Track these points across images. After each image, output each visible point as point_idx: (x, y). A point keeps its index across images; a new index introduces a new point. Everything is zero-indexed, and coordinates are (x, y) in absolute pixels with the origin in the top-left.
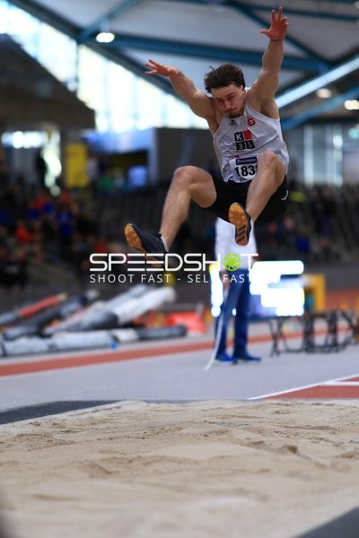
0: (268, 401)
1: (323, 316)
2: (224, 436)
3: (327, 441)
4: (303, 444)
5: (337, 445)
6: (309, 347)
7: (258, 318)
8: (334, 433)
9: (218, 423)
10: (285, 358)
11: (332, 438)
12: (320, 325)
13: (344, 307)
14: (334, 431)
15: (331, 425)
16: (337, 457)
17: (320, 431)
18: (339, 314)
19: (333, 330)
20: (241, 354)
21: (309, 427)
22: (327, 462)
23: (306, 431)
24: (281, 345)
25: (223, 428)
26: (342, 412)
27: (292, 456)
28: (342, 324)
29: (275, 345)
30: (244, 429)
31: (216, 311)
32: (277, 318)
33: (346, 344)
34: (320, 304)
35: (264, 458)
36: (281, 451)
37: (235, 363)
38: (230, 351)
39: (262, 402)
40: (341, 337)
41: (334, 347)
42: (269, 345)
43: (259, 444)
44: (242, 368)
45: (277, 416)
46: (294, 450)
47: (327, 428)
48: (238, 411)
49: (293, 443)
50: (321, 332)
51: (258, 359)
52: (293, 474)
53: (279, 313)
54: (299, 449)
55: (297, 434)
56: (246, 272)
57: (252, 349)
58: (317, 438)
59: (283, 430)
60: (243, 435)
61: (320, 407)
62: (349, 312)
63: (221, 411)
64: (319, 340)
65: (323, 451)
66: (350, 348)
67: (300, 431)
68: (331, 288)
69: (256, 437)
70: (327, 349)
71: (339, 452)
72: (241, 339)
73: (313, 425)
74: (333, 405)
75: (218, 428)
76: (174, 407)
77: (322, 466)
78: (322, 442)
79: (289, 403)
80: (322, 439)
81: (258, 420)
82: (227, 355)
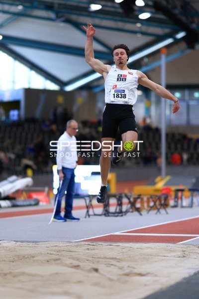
0: (83, 243)
1: (114, 196)
2: (58, 262)
3: (115, 266)
4: (101, 267)
5: (121, 268)
6: (107, 213)
7: (78, 196)
8: (118, 262)
9: (54, 254)
10: (93, 218)
11: (118, 264)
12: (113, 201)
13: (126, 191)
14: (119, 260)
15: (118, 257)
16: (120, 275)
17: (111, 260)
18: (123, 195)
19: (120, 204)
20: (68, 216)
21: (105, 258)
22: (115, 278)
23: (103, 260)
24: (91, 212)
25: (57, 257)
26: (124, 250)
27: (95, 274)
28: (125, 200)
29: (88, 212)
30: (69, 258)
31: (55, 192)
32: (89, 196)
33: (127, 212)
34: (113, 189)
35: (79, 274)
36: (89, 271)
37: (66, 221)
38: (62, 214)
39: (79, 243)
40: (124, 208)
41: (120, 213)
42: (85, 211)
43: (77, 267)
44: (69, 224)
45: (87, 251)
46: (96, 270)
47: (116, 259)
48: (66, 248)
49: (96, 266)
50: (113, 205)
51: (78, 219)
52: (96, 284)
53: (90, 193)
54: (100, 270)
55: (98, 262)
56: (72, 170)
57: (75, 213)
58: (109, 264)
59: (90, 259)
60: (69, 261)
61: (111, 247)
62: (129, 194)
63: (57, 248)
64: (112, 209)
65: (113, 272)
66: (129, 214)
67: (99, 259)
68: (119, 181)
69: (76, 263)
70: (116, 215)
71: (122, 272)
72: (69, 207)
73: (108, 257)
74: (118, 246)
75: (55, 257)
76: (31, 244)
77: (111, 280)
78: (112, 266)
79: (94, 244)
80: (112, 265)
81: (77, 253)
82: (61, 217)
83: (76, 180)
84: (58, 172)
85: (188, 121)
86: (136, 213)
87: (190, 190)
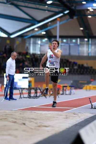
0: (18, 111)
1: (34, 89)
2: (6, 120)
3: (33, 122)
4: (27, 123)
5: (36, 123)
6: (30, 97)
7: (16, 89)
8: (35, 120)
9: (4, 116)
10: (23, 99)
11: (35, 121)
12: (33, 91)
13: (39, 86)
14: (35, 119)
15: (35, 118)
16: (36, 126)
17: (32, 120)
18: (38, 88)
19: (36, 93)
20: (11, 98)
21: (29, 118)
22: (33, 128)
23: (28, 119)
24: (22, 96)
25: (6, 117)
26: (38, 115)
27: (24, 126)
28: (39, 91)
29: (21, 96)
30: (11, 118)
31: (5, 86)
32: (21, 88)
33: (39, 96)
34: (33, 86)
35: (16, 126)
36: (21, 124)
37: (10, 100)
38: (8, 97)
39: (16, 111)
41: (36, 97)
42: (19, 95)
43: (15, 122)
44: (12, 101)
45: (20, 115)
46: (24, 124)
47: (34, 119)
48: (10, 113)
49: (24, 122)
50: (33, 93)
51: (16, 99)
52: (24, 131)
54: (26, 124)
55: (25, 120)
56: (13, 76)
57: (14, 97)
58: (30, 121)
59: (22, 119)
60: (11, 120)
61: (32, 113)
62: (40, 88)
63: (5, 113)
64: (32, 95)
65: (32, 125)
67: (26, 119)
68: (36, 81)
69: (14, 120)
70: (34, 98)
71: (36, 125)
72: (11, 94)
73: (30, 118)
74: (35, 112)
75: (4, 117)
77: (31, 129)
79: (24, 111)
80: (32, 122)
81: (15, 116)
82: (7, 98)
83: (15, 81)
84: (6, 76)
85: (70, 53)
86: (44, 97)
87: (70, 86)
